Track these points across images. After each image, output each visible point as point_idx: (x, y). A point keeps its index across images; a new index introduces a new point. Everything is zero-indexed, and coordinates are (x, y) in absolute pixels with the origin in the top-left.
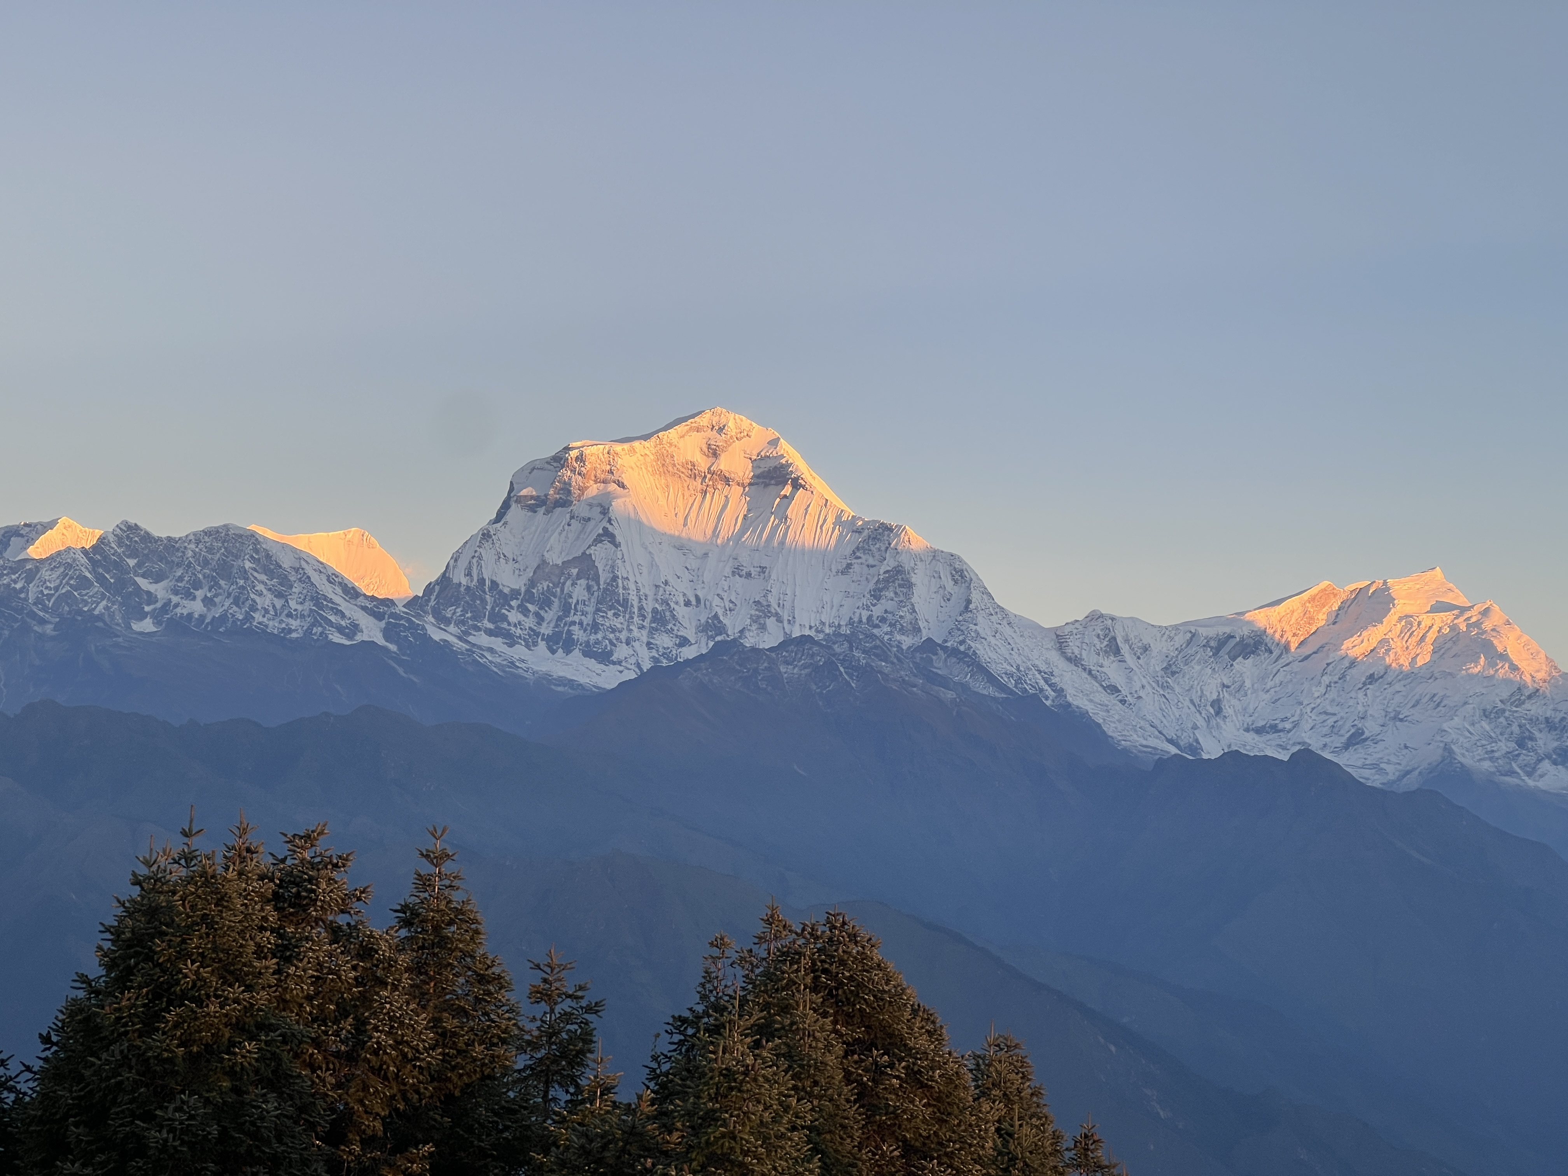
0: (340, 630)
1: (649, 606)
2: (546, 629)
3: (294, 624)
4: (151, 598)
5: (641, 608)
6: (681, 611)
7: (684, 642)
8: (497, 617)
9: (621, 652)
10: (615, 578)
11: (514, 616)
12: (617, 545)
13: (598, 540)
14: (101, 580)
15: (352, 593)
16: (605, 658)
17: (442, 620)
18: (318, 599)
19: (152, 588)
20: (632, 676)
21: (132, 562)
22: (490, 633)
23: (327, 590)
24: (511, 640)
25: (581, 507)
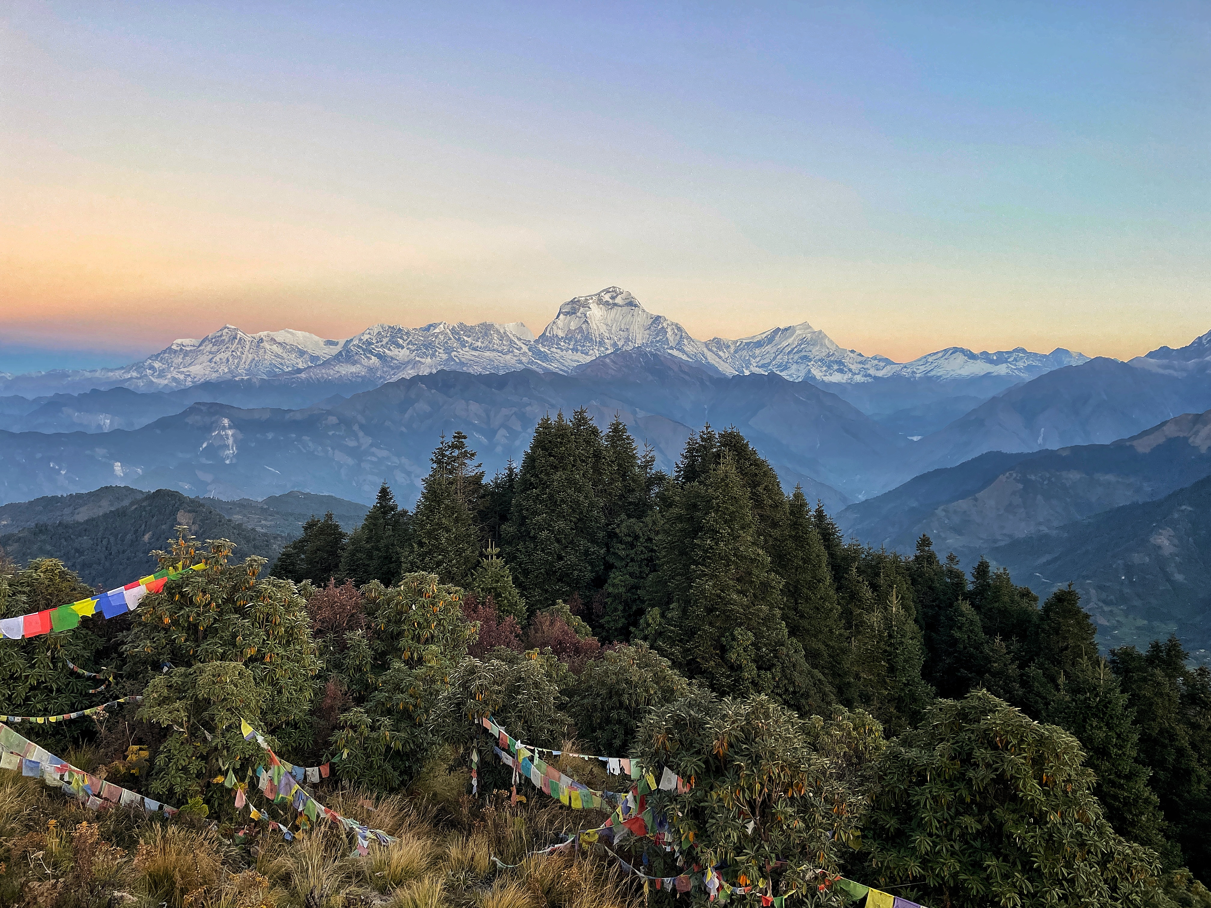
0: (517, 349)
1: (598, 340)
2: (571, 347)
3: (505, 347)
4: (467, 342)
5: (596, 340)
6: (606, 341)
7: (607, 349)
8: (558, 344)
9: (591, 352)
10: (588, 333)
11: (562, 344)
12: (589, 324)
13: (584, 323)
14: (454, 337)
15: (520, 339)
16: (587, 354)
17: (544, 346)
18: (511, 341)
19: (467, 339)
20: (594, 358)
21: (462, 332)
22: (556, 348)
23: (513, 338)
24: (562, 350)
25: (579, 314)
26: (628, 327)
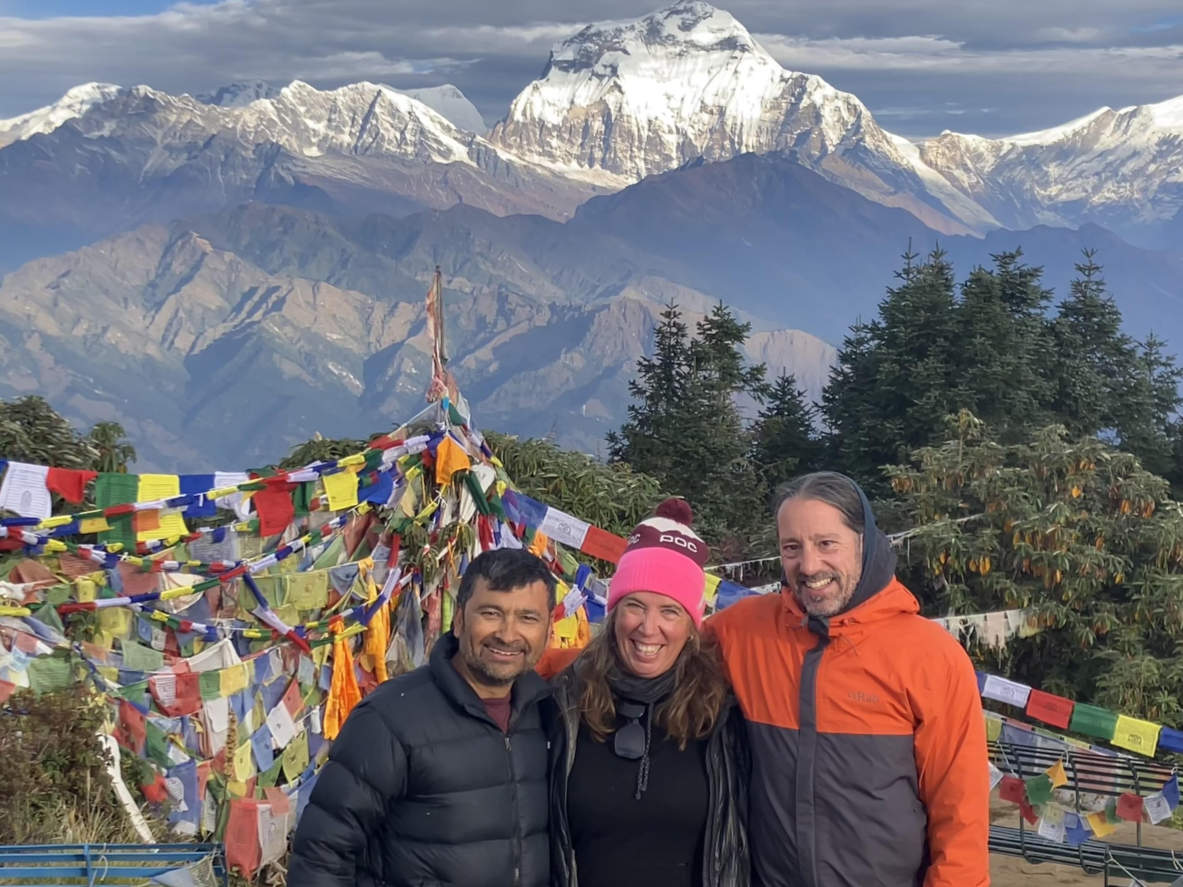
0: (439, 152)
1: (645, 133)
2: (576, 151)
3: (409, 149)
4: (315, 133)
5: (640, 136)
6: (667, 137)
7: (668, 158)
8: (542, 143)
9: (627, 165)
10: (622, 116)
11: (555, 142)
12: (623, 93)
13: (611, 90)
15: (447, 128)
16: (616, 168)
17: (508, 146)
19: (316, 126)
20: (633, 181)
21: (302, 109)
22: (540, 154)
24: (553, 158)
25: (599, 68)
26: (723, 103)
